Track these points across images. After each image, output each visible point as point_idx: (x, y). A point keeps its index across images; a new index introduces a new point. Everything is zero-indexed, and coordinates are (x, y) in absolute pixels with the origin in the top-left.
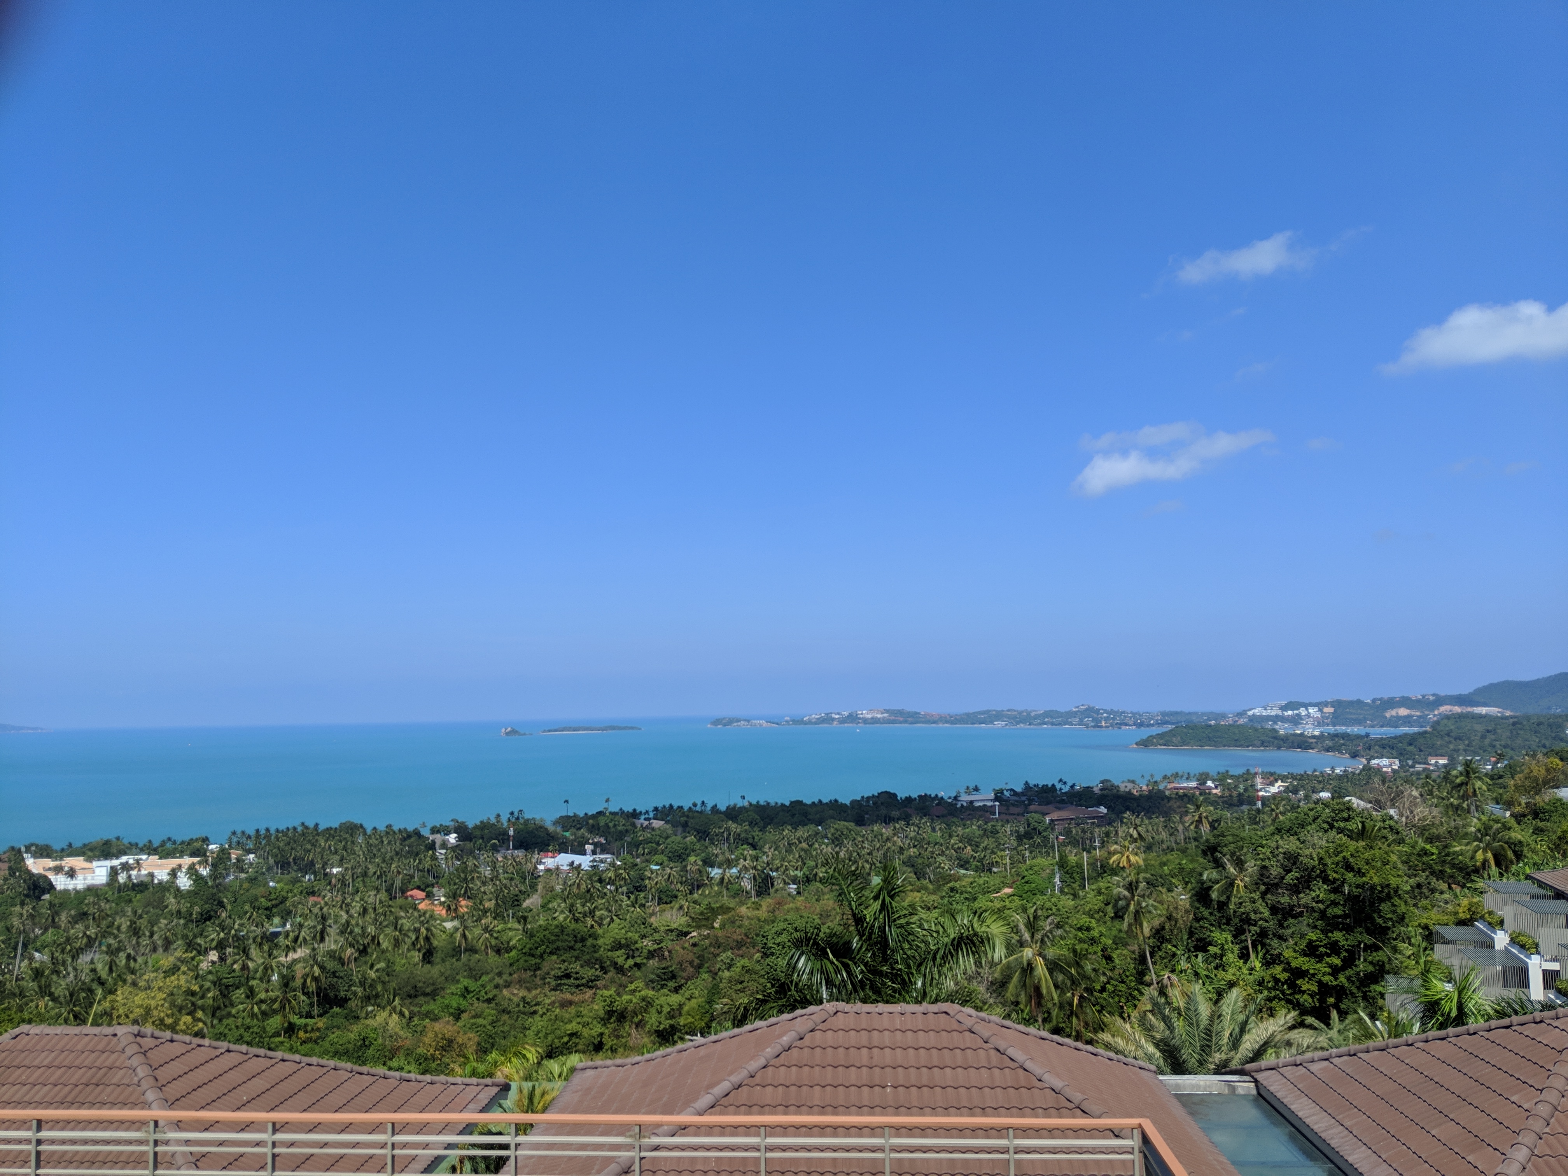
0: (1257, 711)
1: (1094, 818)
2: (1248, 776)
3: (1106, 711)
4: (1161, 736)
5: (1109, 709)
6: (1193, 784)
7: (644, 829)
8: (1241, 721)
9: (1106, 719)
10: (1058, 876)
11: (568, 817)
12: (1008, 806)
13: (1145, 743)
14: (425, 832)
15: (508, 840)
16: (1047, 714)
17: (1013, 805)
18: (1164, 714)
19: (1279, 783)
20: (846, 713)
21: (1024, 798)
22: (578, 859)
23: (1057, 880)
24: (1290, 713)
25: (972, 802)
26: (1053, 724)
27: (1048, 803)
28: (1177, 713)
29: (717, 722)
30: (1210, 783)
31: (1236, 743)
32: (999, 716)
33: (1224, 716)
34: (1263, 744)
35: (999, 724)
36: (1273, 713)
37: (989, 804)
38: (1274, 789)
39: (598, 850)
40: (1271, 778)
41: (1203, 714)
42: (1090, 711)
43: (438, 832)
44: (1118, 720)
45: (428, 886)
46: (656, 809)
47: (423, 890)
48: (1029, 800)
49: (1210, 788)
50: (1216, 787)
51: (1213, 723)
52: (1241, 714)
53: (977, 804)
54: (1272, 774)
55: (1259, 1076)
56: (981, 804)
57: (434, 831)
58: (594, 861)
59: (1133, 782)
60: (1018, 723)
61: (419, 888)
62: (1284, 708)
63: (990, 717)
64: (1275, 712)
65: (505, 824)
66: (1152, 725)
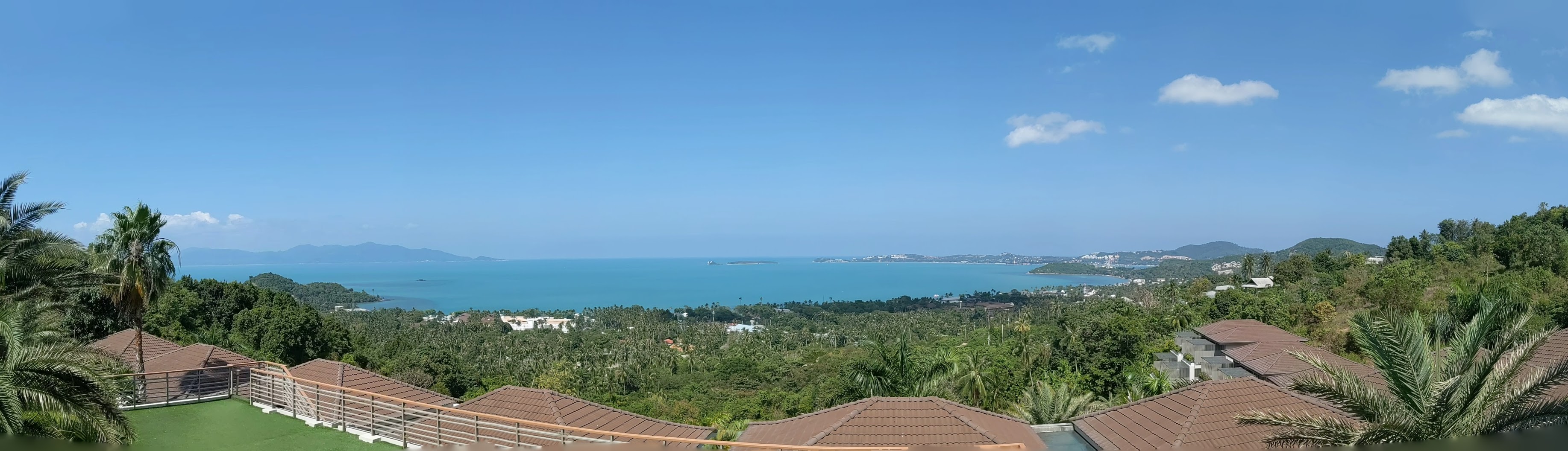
0: (1086, 257)
1: (1008, 308)
2: (1080, 287)
3: (1016, 256)
4: (1042, 268)
5: (1017, 255)
6: (1055, 291)
7: (780, 313)
8: (1078, 262)
9: (1016, 260)
10: (989, 336)
11: (741, 306)
12: (966, 303)
13: (1034, 272)
14: (672, 311)
15: (712, 316)
16: (987, 257)
17: (969, 302)
18: (1043, 258)
19: (1094, 290)
20: (885, 256)
21: (974, 299)
22: (747, 327)
23: (989, 338)
24: (1100, 258)
25: (948, 301)
26: (990, 262)
27: (986, 301)
28: (1049, 257)
29: (817, 260)
30: (1063, 291)
31: (1076, 271)
32: (963, 258)
33: (1071, 259)
34: (1087, 273)
35: (963, 262)
36: (1093, 258)
37: (957, 302)
38: (1091, 294)
39: (757, 323)
40: (1090, 288)
41: (1061, 258)
42: (1008, 256)
43: (678, 311)
44: (1022, 260)
45: (674, 337)
46: (786, 303)
47: (672, 339)
48: (977, 300)
49: (1063, 293)
50: (1065, 293)
51: (1066, 262)
52: (1079, 258)
53: (951, 302)
54: (1091, 286)
55: (1075, 423)
56: (953, 302)
57: (676, 311)
58: (755, 328)
59: (1027, 291)
60: (973, 262)
61: (669, 338)
62: (1098, 256)
63: (959, 258)
64: (1094, 257)
65: (710, 309)
66: (1038, 263)
